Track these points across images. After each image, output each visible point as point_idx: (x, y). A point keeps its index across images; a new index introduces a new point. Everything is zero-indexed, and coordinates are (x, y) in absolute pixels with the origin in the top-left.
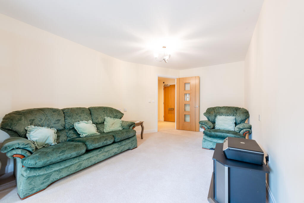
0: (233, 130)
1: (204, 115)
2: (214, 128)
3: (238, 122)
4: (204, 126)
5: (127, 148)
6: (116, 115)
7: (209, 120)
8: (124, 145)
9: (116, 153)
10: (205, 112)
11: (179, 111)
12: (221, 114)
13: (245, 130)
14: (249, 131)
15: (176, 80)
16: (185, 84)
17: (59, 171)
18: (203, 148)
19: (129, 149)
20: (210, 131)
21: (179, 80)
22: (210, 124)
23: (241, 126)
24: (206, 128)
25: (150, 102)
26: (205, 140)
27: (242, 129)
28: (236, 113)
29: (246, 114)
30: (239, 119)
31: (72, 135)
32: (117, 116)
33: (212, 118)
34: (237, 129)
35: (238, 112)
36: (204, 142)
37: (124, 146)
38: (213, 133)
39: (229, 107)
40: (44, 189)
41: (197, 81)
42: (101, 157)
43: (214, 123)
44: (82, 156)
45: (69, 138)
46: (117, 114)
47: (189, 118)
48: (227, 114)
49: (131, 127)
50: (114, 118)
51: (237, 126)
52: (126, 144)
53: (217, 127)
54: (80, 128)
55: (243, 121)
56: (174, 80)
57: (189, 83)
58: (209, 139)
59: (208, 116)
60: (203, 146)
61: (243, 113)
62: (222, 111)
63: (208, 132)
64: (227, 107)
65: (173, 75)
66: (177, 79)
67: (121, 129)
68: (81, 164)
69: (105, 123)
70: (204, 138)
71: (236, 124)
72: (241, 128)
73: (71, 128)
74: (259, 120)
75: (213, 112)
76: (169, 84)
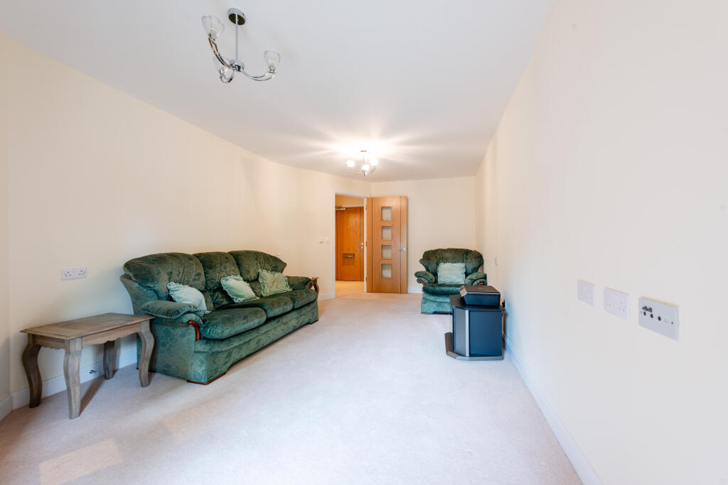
0: (463, 283)
1: (421, 263)
2: (436, 281)
3: (470, 270)
4: (423, 279)
5: (306, 320)
6: (274, 265)
7: (428, 270)
8: (304, 315)
9: (295, 327)
10: (422, 258)
11: (371, 258)
12: (446, 260)
13: (478, 281)
14: (483, 282)
15: (365, 200)
16: (382, 208)
17: (239, 347)
18: (422, 313)
19: (308, 323)
20: (432, 286)
21: (372, 200)
22: (431, 276)
23: (473, 276)
24: (426, 281)
25: (321, 242)
26: (425, 300)
27: (475, 280)
28: (467, 259)
29: (479, 259)
30: (471, 267)
31: (222, 300)
32: (277, 267)
33: (432, 267)
34: (469, 281)
35: (468, 257)
36: (425, 303)
37: (303, 317)
38: (438, 288)
39: (456, 250)
40: (225, 373)
41: (404, 203)
42: (279, 332)
43: (435, 274)
44: (261, 328)
45: (218, 306)
46: (276, 264)
47: (390, 271)
48: (454, 261)
49: (307, 286)
50: (272, 271)
51: (468, 277)
52: (306, 315)
53: (441, 280)
54: (231, 288)
55: (476, 270)
56: (361, 199)
57: (390, 208)
58: (432, 298)
59: (426, 264)
60: (422, 310)
61: (476, 257)
62: (447, 255)
63: (431, 288)
64: (453, 249)
65: (359, 192)
66: (368, 199)
67: (289, 289)
68: (259, 340)
69: (260, 280)
70: (424, 298)
71: (467, 274)
72: (474, 278)
73: (215, 288)
74: (496, 264)
75: (433, 258)
76: (343, 206)
